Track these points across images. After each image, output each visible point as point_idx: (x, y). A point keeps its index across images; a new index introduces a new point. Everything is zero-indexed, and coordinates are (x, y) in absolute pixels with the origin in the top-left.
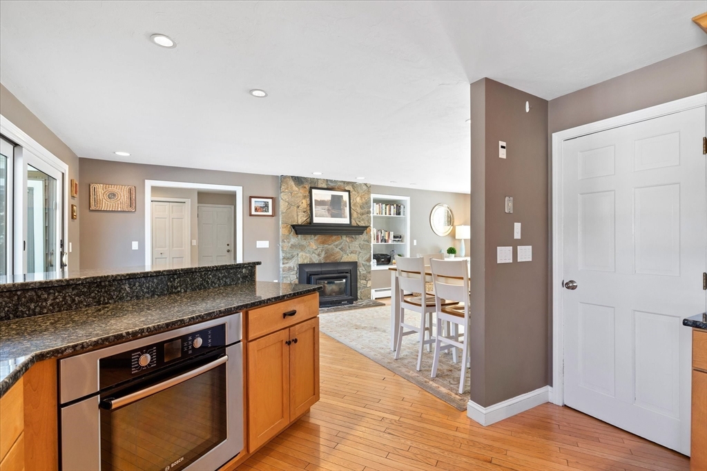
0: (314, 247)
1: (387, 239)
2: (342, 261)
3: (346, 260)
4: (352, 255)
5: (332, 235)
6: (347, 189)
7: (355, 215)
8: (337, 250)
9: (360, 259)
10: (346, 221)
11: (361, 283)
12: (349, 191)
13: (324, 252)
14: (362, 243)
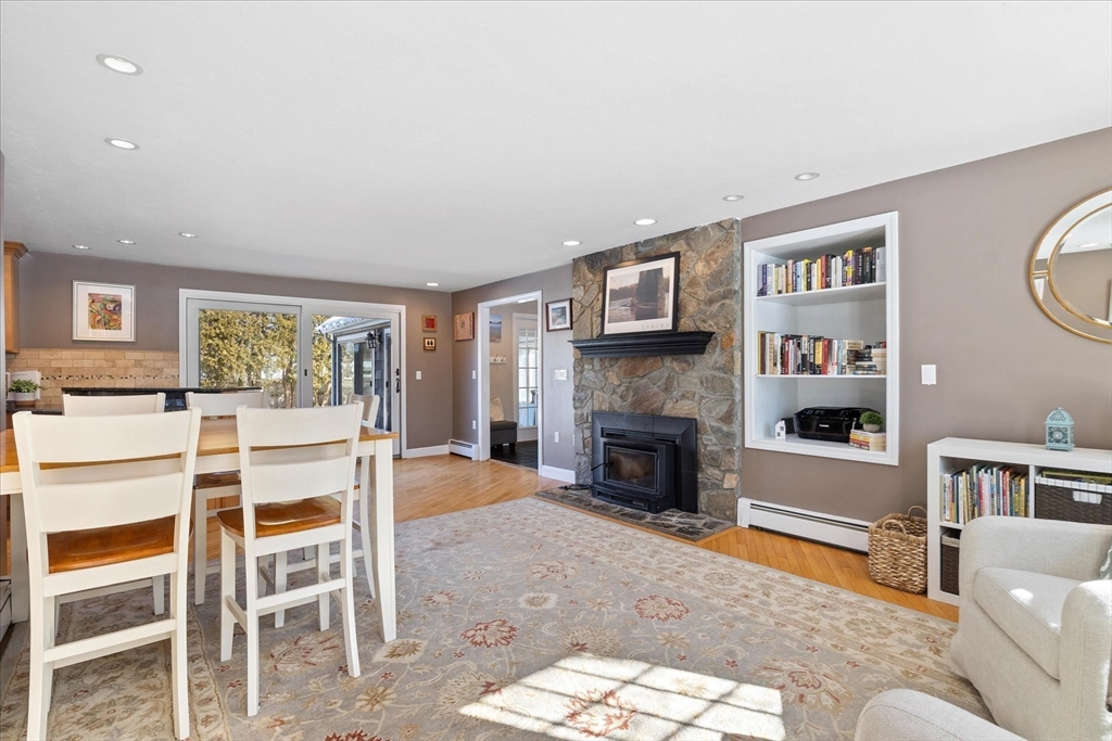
0: (616, 382)
1: (819, 361)
2: (664, 413)
3: (674, 413)
4: (684, 402)
5: (646, 357)
6: (673, 250)
7: (691, 307)
8: (655, 389)
9: (704, 413)
10: (665, 324)
11: (708, 474)
12: (677, 255)
13: (631, 393)
14: (709, 373)
